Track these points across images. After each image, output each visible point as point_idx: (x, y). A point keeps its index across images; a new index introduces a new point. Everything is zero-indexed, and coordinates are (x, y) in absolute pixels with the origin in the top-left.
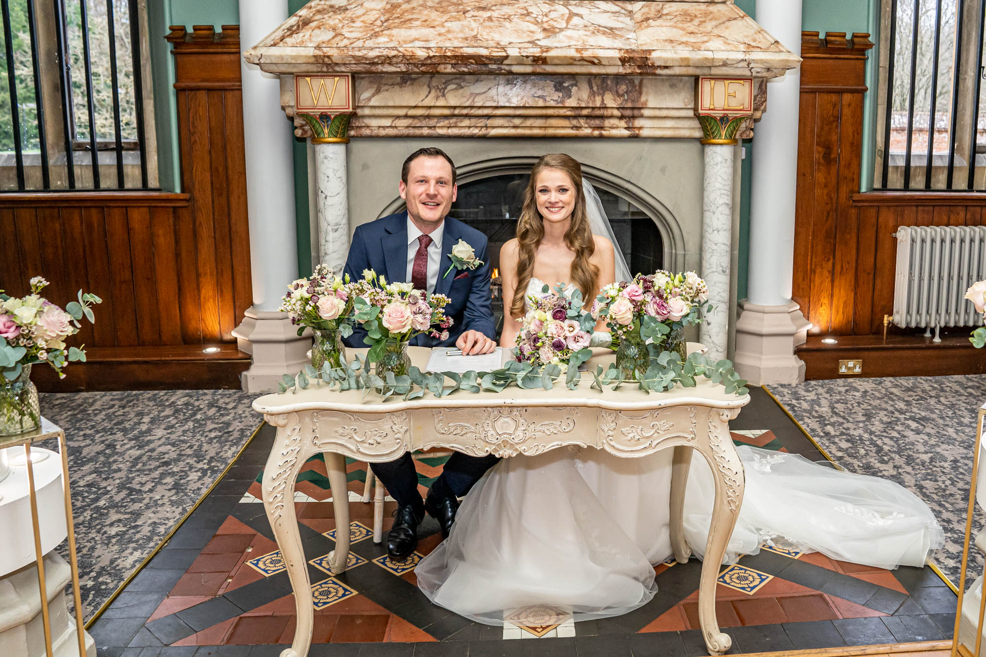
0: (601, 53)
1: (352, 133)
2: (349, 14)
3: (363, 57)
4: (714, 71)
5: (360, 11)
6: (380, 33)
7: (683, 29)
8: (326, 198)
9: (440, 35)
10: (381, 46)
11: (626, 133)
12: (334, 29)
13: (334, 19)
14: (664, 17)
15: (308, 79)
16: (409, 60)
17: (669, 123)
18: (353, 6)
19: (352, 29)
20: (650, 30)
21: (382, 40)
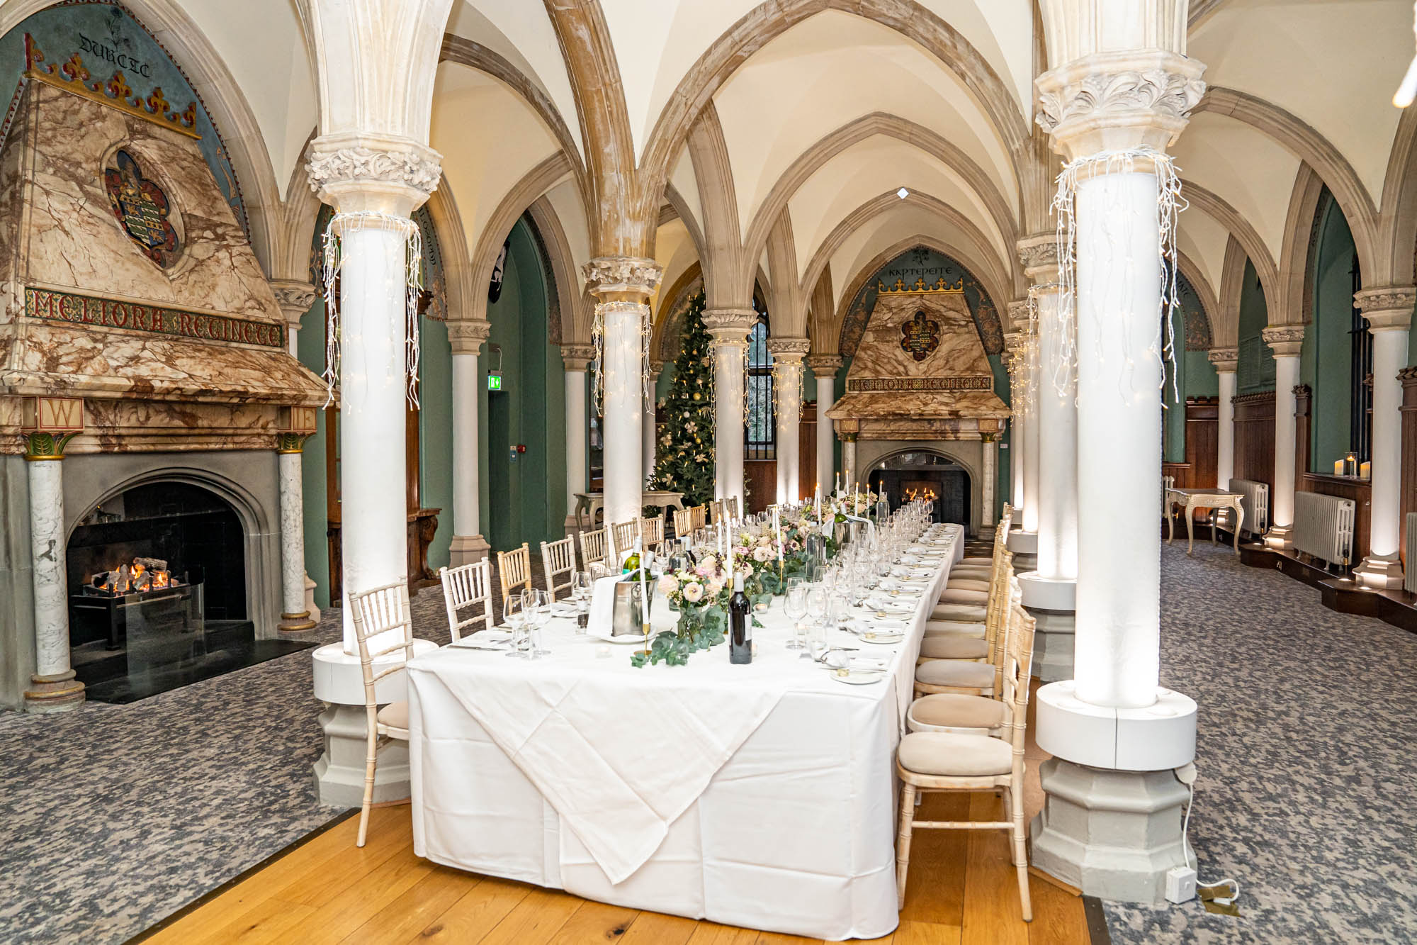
1: (858, 438)
2: (857, 399)
4: (983, 417)
5: (861, 398)
7: (973, 402)
9: (888, 406)
11: (954, 438)
12: (853, 405)
13: (853, 401)
14: (965, 398)
15: (843, 422)
19: (859, 404)
20: (960, 403)
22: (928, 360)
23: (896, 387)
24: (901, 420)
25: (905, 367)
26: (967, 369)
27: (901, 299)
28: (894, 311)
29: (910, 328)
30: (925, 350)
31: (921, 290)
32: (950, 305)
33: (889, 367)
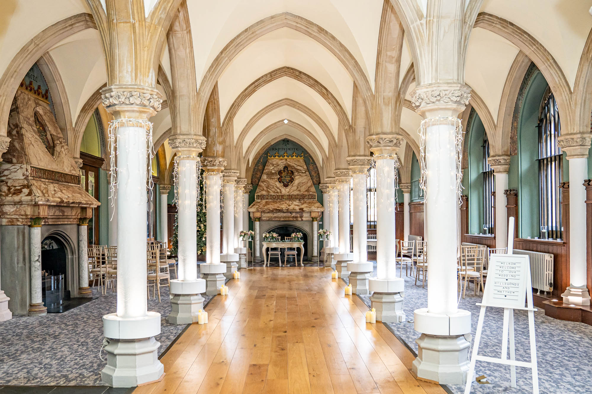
0: (297, 208)
1: (261, 220)
3: (263, 210)
4: (313, 211)
6: (265, 206)
7: (309, 205)
11: (301, 220)
12: (259, 205)
14: (306, 203)
15: (255, 213)
17: (307, 218)
18: (261, 202)
22: (289, 187)
23: (276, 198)
24: (279, 212)
25: (280, 190)
26: (306, 191)
27: (277, 161)
28: (275, 166)
29: (282, 173)
30: (288, 182)
31: (286, 157)
32: (298, 164)
33: (273, 190)
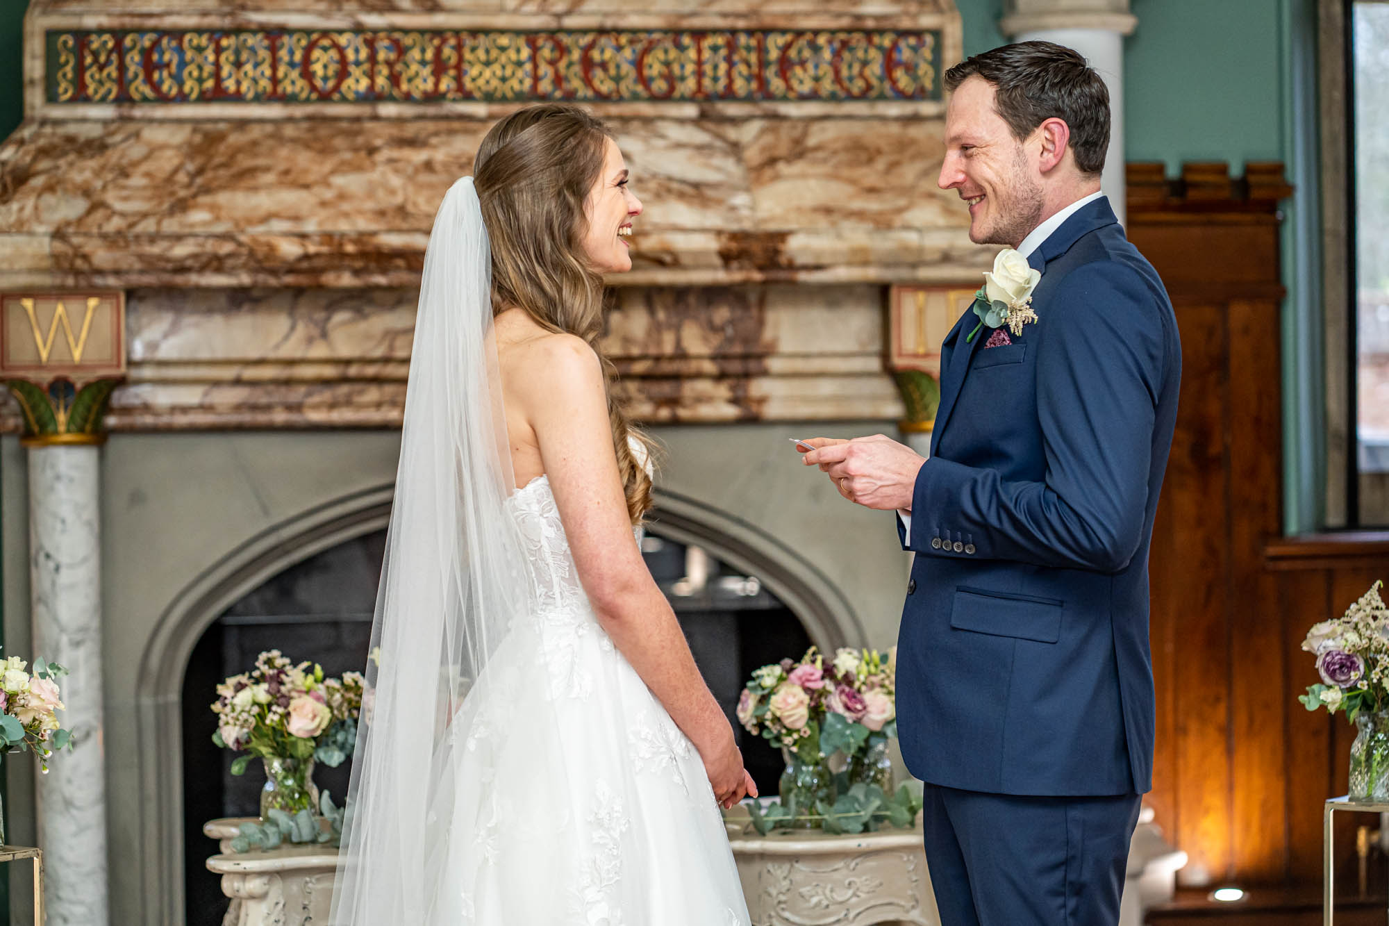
0: (681, 242)
1: (112, 421)
2: (113, 157)
3: (161, 258)
4: (925, 273)
5: (136, 151)
6: (191, 202)
7: (852, 182)
8: (57, 569)
9: (323, 204)
10: (198, 230)
11: (731, 411)
12: (86, 192)
13: (82, 170)
14: (810, 155)
15: (28, 303)
16: (263, 260)
17: (827, 387)
18: (118, 138)
19: (125, 193)
20: (781, 187)
21: (198, 216)
23: (357, 83)
